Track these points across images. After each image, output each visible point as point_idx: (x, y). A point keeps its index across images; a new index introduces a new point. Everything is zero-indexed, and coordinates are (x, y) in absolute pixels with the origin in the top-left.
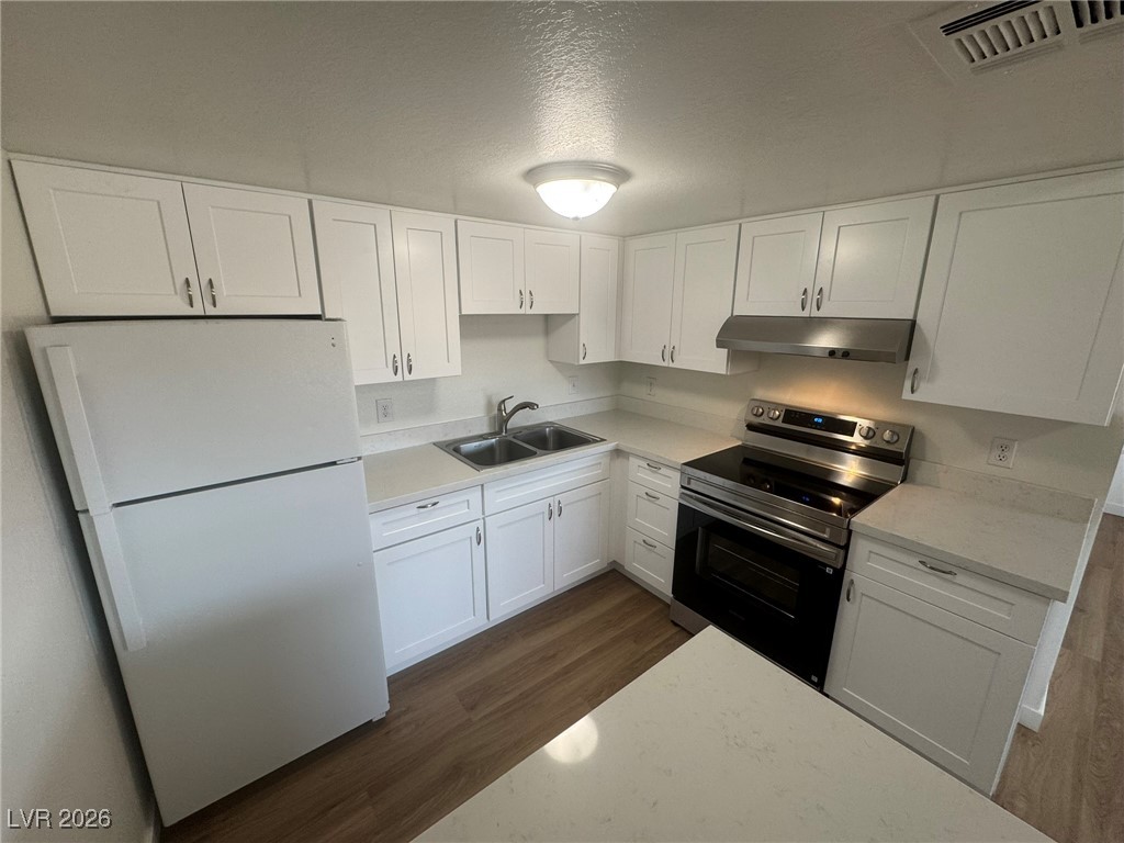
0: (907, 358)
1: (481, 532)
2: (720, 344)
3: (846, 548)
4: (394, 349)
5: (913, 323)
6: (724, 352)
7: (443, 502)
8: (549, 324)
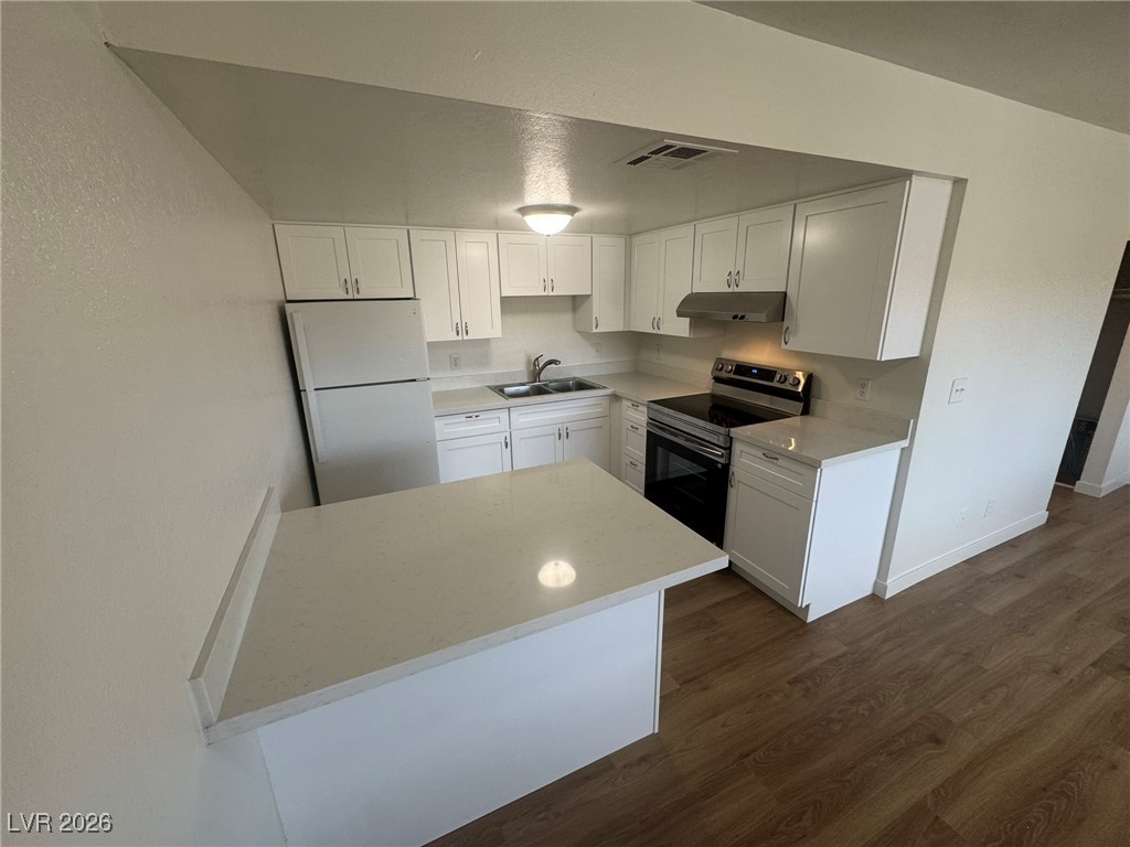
0: (783, 320)
1: (508, 440)
2: (680, 314)
3: (729, 449)
4: (457, 319)
5: (785, 294)
6: (687, 320)
7: (482, 415)
8: (576, 302)
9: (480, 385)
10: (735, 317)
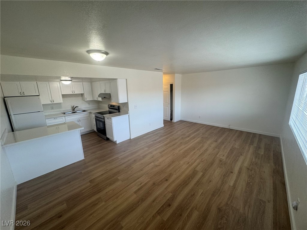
0: (111, 98)
3: (104, 119)
4: (51, 99)
5: (110, 93)
6: (101, 98)
7: (58, 118)
8: (82, 95)
9: (60, 113)
10: (104, 97)
